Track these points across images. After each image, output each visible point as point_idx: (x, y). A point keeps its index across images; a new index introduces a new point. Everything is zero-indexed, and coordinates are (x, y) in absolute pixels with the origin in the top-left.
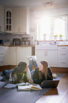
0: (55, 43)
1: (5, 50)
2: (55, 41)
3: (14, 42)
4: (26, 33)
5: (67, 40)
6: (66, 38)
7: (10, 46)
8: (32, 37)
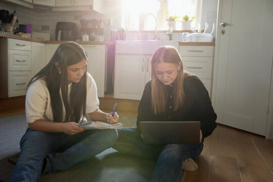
0: (170, 36)
1: (31, 51)
2: (171, 31)
3: (60, 32)
4: (91, 7)
5: (203, 31)
6: (199, 26)
7: (46, 42)
8: (109, 20)
